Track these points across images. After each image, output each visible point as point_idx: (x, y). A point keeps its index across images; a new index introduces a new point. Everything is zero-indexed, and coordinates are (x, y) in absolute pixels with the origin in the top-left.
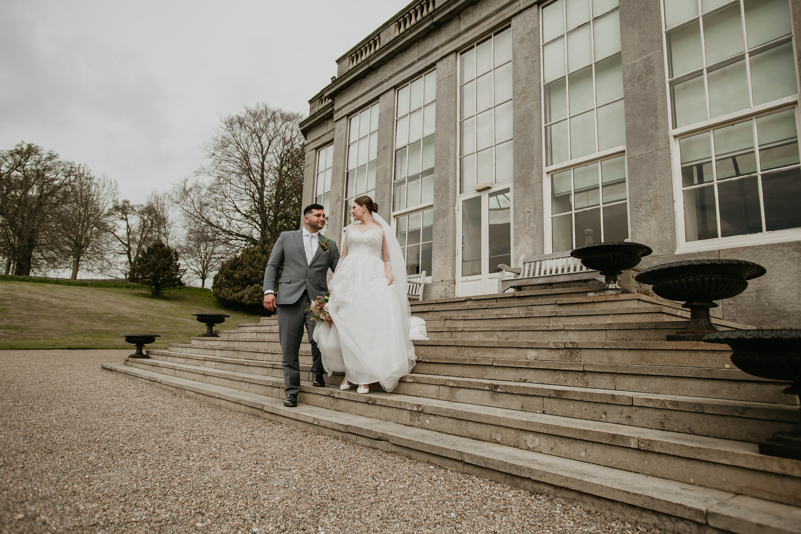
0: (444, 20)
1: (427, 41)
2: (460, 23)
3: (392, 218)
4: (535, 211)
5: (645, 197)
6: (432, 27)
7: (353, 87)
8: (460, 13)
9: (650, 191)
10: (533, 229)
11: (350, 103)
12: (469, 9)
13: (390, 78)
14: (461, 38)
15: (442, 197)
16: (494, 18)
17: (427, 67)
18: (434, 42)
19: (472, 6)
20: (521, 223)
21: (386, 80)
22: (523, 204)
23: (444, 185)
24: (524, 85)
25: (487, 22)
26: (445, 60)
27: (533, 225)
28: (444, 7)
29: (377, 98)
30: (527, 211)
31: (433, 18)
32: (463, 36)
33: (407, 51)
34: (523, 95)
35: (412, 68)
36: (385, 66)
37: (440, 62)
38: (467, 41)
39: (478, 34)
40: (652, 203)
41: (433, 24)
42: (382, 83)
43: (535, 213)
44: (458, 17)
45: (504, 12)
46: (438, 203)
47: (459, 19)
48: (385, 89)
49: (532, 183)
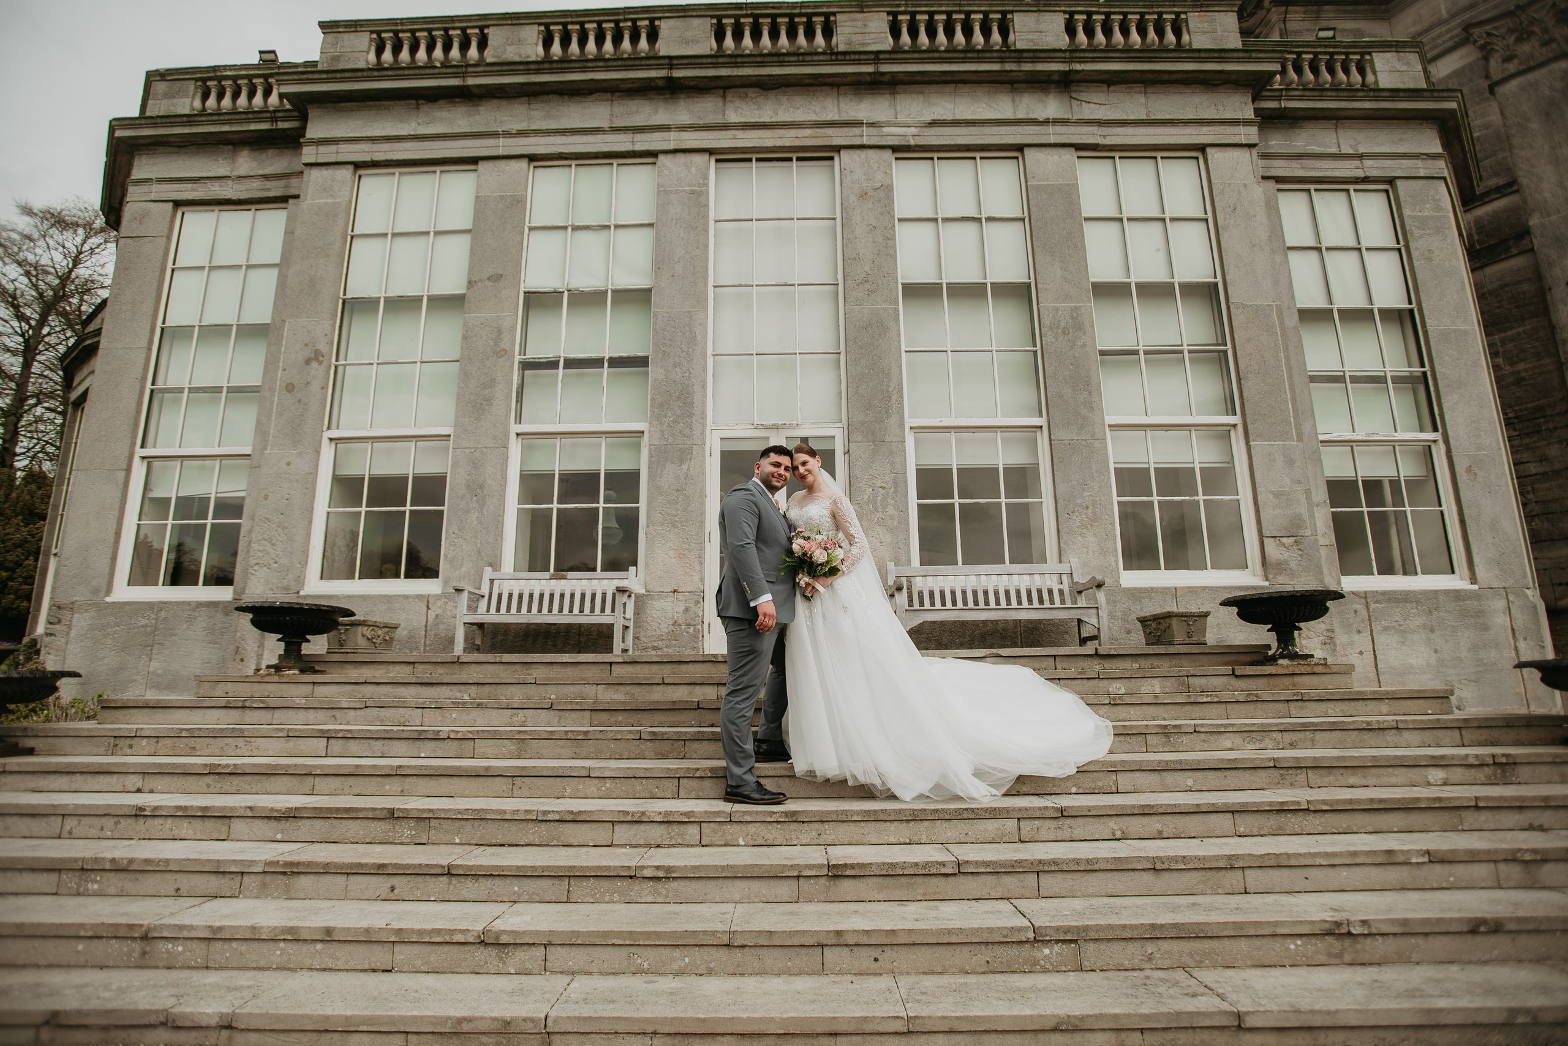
0: (692, 83)
1: (636, 102)
2: (725, 105)
3: (513, 436)
4: (895, 488)
5: (1079, 501)
6: (661, 83)
7: (387, 108)
8: (729, 88)
9: (1086, 494)
10: (892, 517)
11: (373, 140)
12: (751, 92)
13: (521, 133)
14: (730, 134)
15: (675, 422)
16: (808, 132)
17: (634, 152)
18: (656, 112)
19: (757, 90)
20: (868, 503)
21: (507, 134)
22: (871, 471)
23: (679, 398)
24: (867, 269)
25: (793, 133)
26: (681, 158)
27: (891, 510)
28: (704, 61)
29: (474, 161)
30: (879, 484)
31: (671, 67)
32: (733, 132)
33: (579, 99)
34: (867, 285)
35: (590, 138)
36: (504, 102)
37: (670, 157)
38: (743, 145)
39: (769, 143)
40: (1090, 511)
41: (670, 80)
42: (494, 135)
43: (896, 491)
44: (721, 92)
45: (829, 131)
46: (662, 432)
47: (724, 97)
48: (501, 152)
49: (888, 439)
